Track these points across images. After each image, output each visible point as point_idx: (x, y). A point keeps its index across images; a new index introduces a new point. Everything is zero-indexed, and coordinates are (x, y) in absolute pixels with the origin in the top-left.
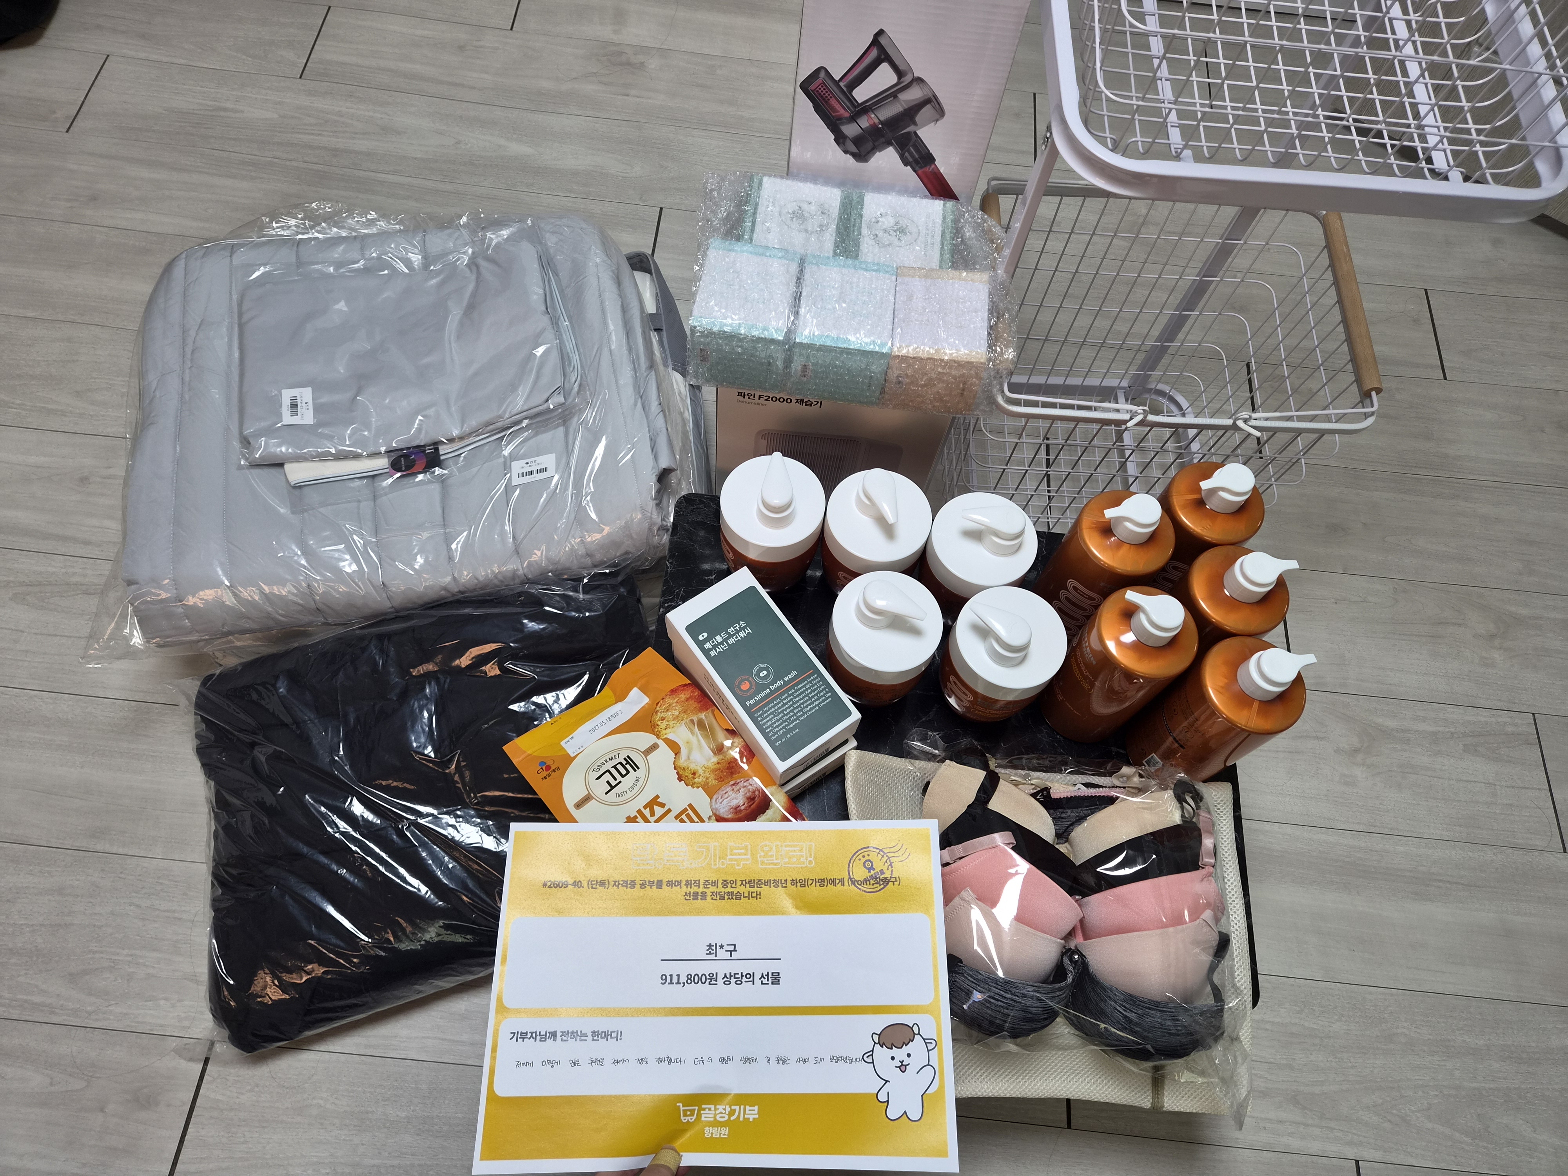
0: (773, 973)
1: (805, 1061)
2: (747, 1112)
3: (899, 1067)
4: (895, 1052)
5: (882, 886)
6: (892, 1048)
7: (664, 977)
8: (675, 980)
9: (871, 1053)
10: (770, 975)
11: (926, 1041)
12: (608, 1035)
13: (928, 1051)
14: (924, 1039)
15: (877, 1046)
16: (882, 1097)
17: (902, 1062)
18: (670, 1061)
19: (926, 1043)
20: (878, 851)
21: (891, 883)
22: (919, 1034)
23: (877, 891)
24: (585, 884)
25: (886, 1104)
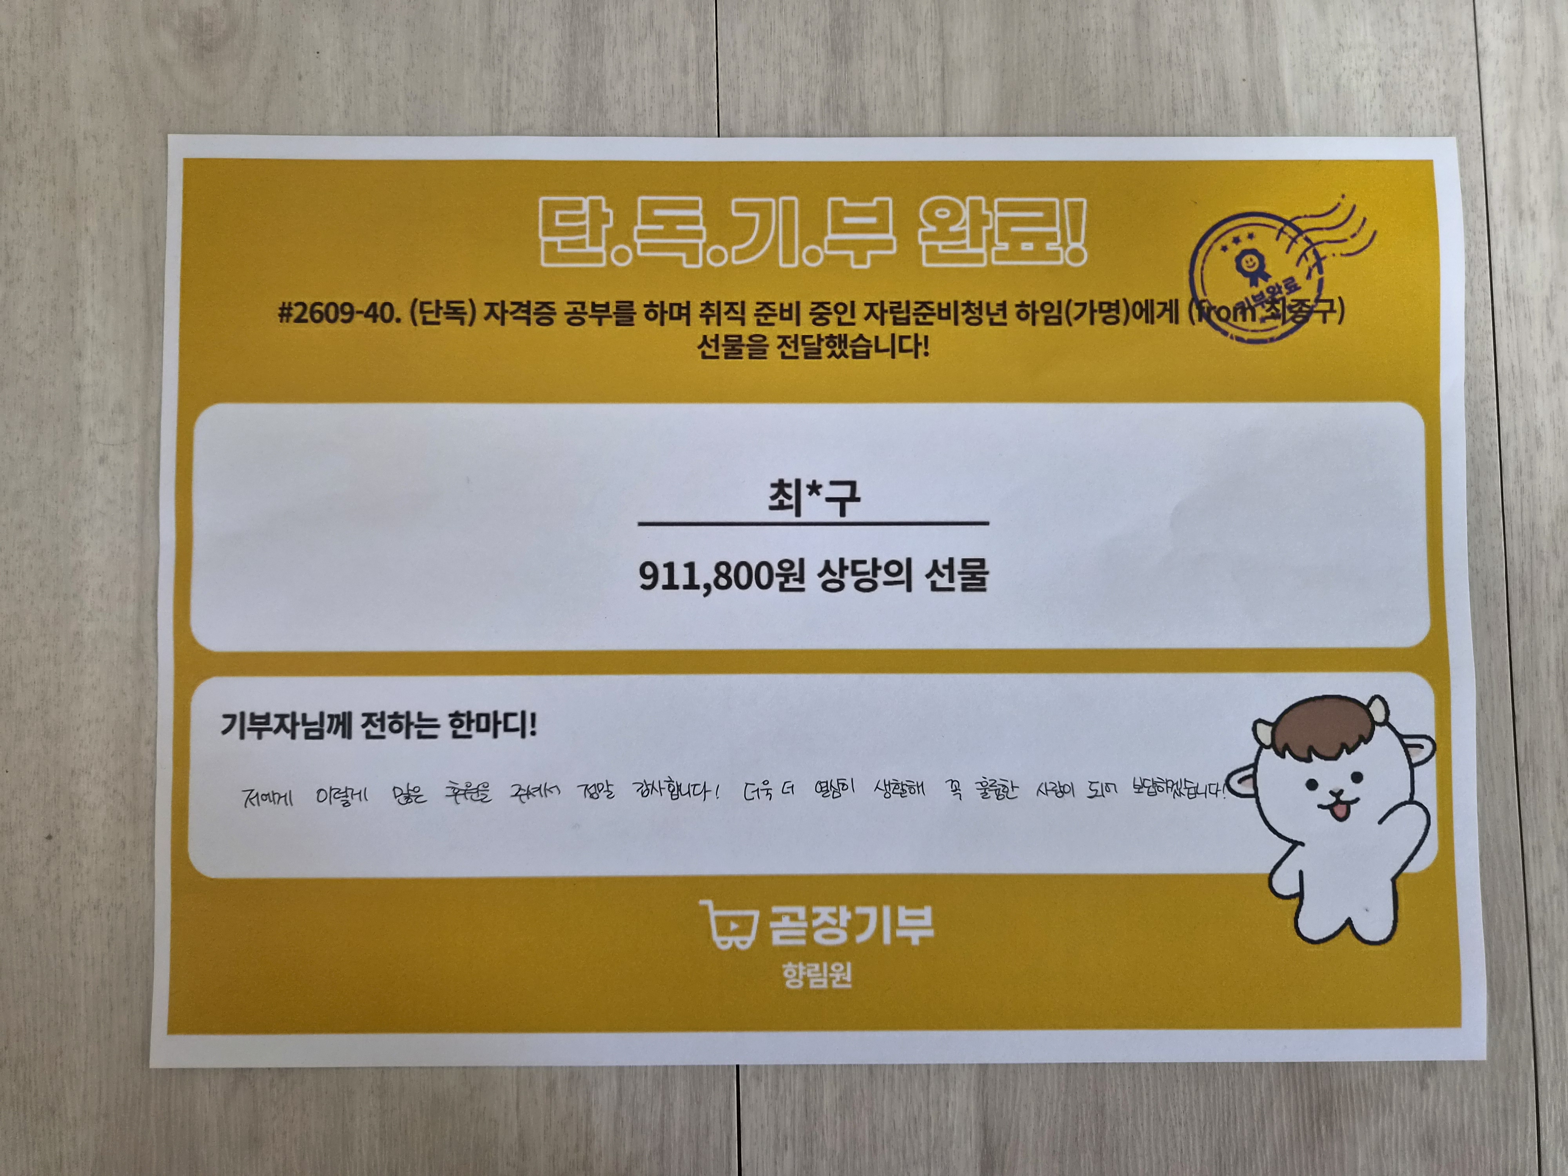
0: (964, 561)
1: (1061, 791)
2: (902, 921)
3: (1330, 807)
4: (1318, 768)
5: (1291, 325)
6: (1309, 760)
7: (649, 571)
8: (681, 577)
9: (1250, 771)
10: (958, 567)
11: (1407, 741)
12: (497, 723)
13: (1412, 766)
14: (1401, 737)
15: (1268, 755)
16: (1285, 883)
17: (1337, 794)
18: (676, 791)
19: (1406, 747)
20: (1280, 225)
21: (1316, 318)
22: (1386, 723)
23: (1272, 340)
24: (403, 311)
25: (1295, 902)
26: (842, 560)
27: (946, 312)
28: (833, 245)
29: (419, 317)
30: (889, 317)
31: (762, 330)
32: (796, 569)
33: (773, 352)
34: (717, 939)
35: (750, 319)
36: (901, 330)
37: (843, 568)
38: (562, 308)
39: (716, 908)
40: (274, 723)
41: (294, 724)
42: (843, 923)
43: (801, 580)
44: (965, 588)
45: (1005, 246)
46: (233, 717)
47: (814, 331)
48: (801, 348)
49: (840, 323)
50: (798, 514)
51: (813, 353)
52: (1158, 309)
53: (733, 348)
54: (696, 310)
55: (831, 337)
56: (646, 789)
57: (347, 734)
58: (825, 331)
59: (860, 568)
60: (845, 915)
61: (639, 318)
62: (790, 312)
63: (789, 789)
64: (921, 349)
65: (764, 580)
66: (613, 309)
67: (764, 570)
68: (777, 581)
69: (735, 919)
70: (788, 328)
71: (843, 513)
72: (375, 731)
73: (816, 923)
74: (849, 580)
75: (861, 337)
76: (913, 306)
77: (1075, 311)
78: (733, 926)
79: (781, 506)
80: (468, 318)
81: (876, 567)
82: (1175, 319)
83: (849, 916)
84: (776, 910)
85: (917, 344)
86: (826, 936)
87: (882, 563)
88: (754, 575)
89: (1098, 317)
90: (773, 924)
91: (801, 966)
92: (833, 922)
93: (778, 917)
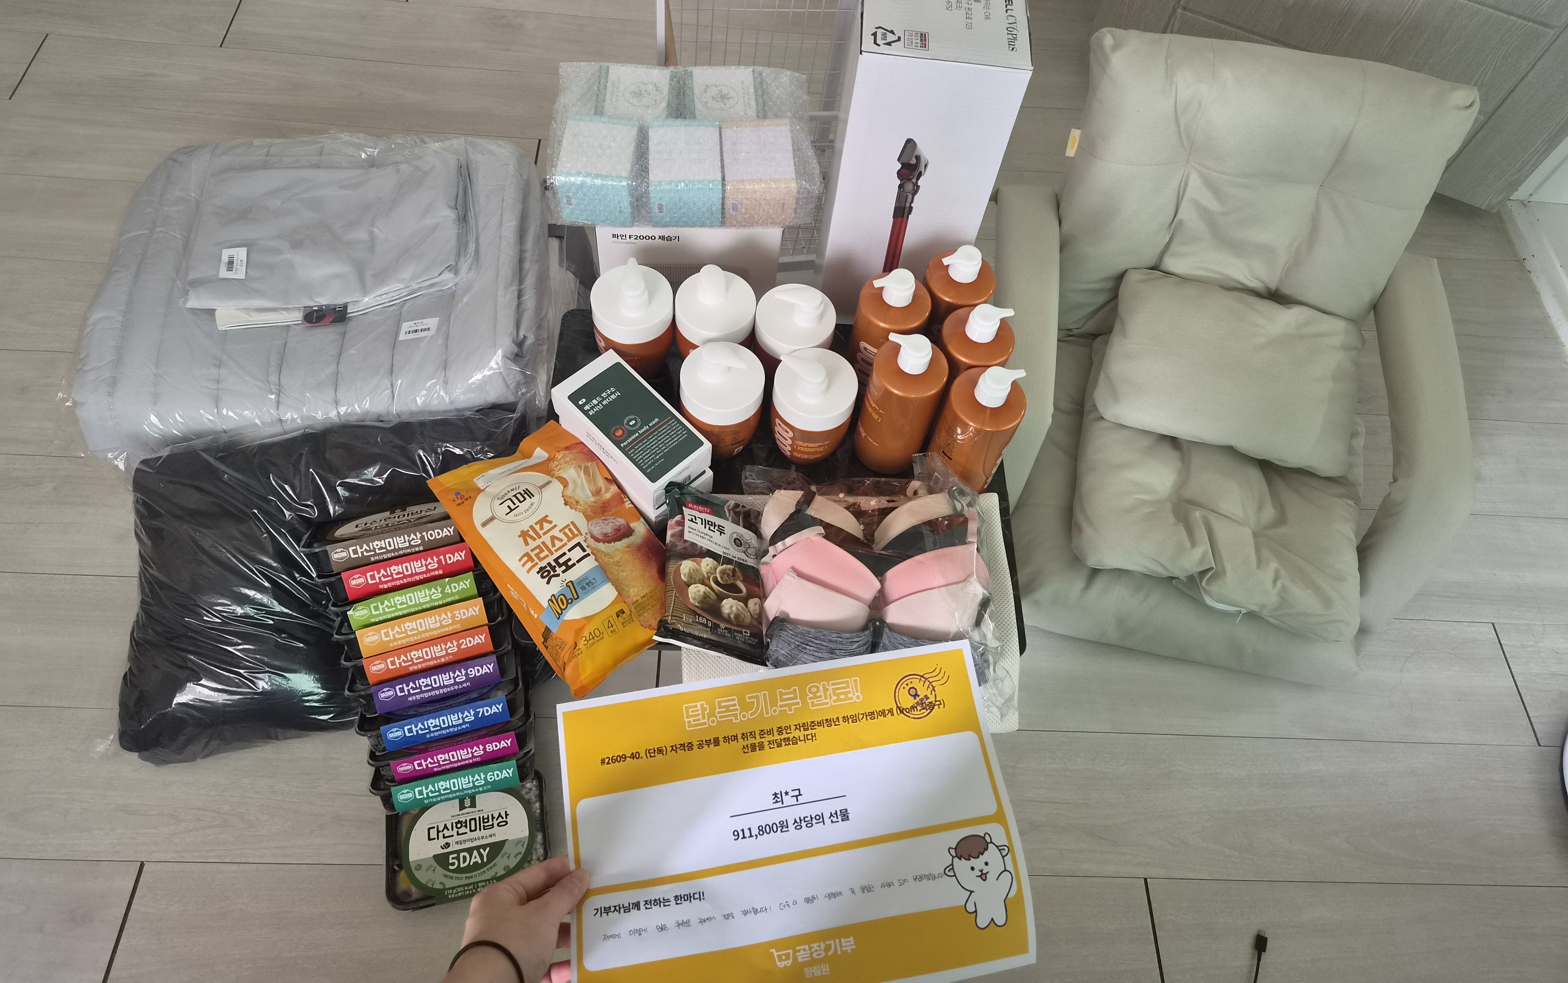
0: (840, 811)
1: (889, 885)
2: (843, 944)
3: (980, 876)
4: (973, 862)
5: (929, 711)
6: (969, 860)
7: (736, 833)
8: (747, 834)
9: (952, 866)
10: (839, 813)
11: (1000, 848)
12: (691, 897)
13: (1003, 857)
14: (997, 847)
15: (956, 859)
16: (971, 908)
17: (981, 871)
18: (756, 911)
19: (999, 850)
20: (919, 677)
21: (936, 707)
22: (991, 842)
23: (924, 717)
24: (643, 754)
25: (974, 914)
26: (800, 818)
27: (820, 724)
28: (781, 706)
29: (648, 755)
30: (802, 729)
31: (762, 740)
32: (785, 823)
33: (767, 747)
34: (778, 964)
35: (758, 736)
36: (806, 733)
37: (801, 820)
38: (695, 743)
39: (777, 952)
40: (613, 909)
41: (620, 908)
42: (823, 949)
43: (787, 827)
44: (842, 820)
45: (835, 698)
46: (598, 909)
47: (779, 737)
48: (775, 744)
49: (787, 733)
50: (783, 803)
51: (779, 745)
52: (887, 712)
53: (753, 748)
54: (740, 736)
55: (785, 739)
56: (745, 913)
57: (639, 909)
58: (782, 737)
59: (806, 819)
60: (823, 945)
61: (721, 742)
62: (770, 732)
63: (795, 903)
64: (814, 738)
65: (775, 830)
66: (712, 741)
67: (774, 826)
68: (779, 829)
69: (783, 954)
70: (770, 738)
71: (797, 801)
72: (648, 906)
73: (813, 950)
74: (804, 824)
75: (794, 737)
76: (809, 723)
77: (861, 716)
78: (784, 957)
79: (777, 802)
80: (665, 753)
81: (812, 818)
82: (893, 715)
83: (824, 945)
84: (798, 948)
85: (812, 736)
86: (817, 955)
87: (813, 816)
88: (771, 828)
89: (868, 717)
90: (798, 954)
91: (810, 968)
92: (819, 949)
93: (799, 951)
